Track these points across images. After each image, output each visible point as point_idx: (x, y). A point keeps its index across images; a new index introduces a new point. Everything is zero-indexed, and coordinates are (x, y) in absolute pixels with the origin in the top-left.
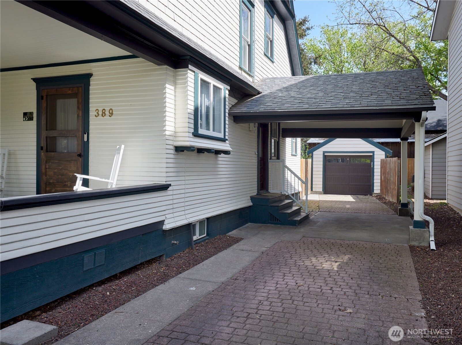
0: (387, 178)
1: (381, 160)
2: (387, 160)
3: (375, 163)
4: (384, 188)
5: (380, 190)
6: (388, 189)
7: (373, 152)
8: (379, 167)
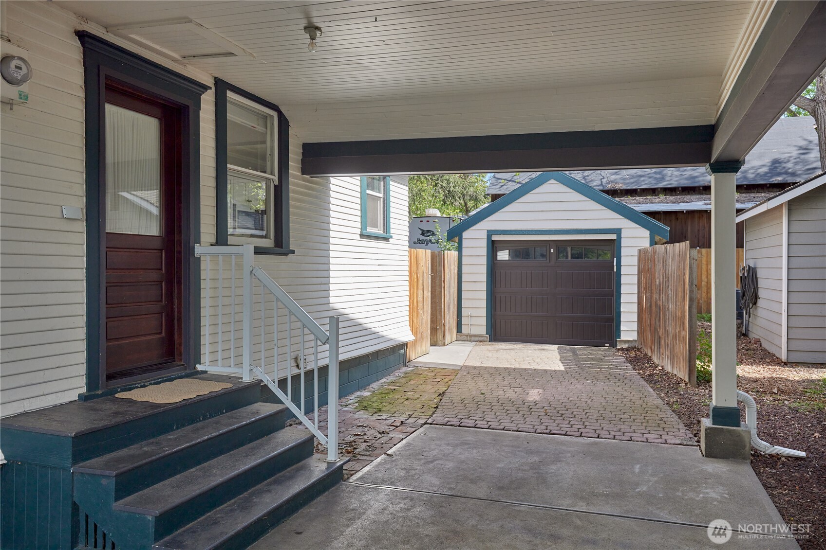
0: (656, 302)
1: (640, 251)
2: (655, 252)
3: (623, 259)
4: (648, 329)
5: (636, 332)
6: (661, 335)
7: (618, 232)
8: (635, 270)
